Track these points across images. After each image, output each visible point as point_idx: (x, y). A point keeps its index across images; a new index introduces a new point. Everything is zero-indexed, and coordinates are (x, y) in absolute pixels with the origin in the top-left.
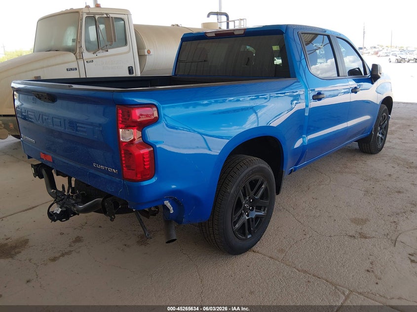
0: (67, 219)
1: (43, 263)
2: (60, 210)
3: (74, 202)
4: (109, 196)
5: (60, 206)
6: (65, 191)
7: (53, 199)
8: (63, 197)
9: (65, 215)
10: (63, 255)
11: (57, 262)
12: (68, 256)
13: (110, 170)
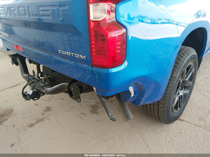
0: (39, 98)
1: (23, 129)
2: (32, 91)
3: (43, 85)
4: (74, 81)
5: (31, 88)
6: (35, 75)
7: (27, 82)
8: (34, 80)
9: (36, 95)
10: (38, 122)
11: (34, 127)
12: (41, 122)
13: (77, 56)
